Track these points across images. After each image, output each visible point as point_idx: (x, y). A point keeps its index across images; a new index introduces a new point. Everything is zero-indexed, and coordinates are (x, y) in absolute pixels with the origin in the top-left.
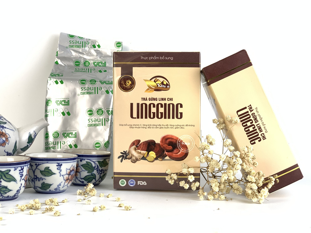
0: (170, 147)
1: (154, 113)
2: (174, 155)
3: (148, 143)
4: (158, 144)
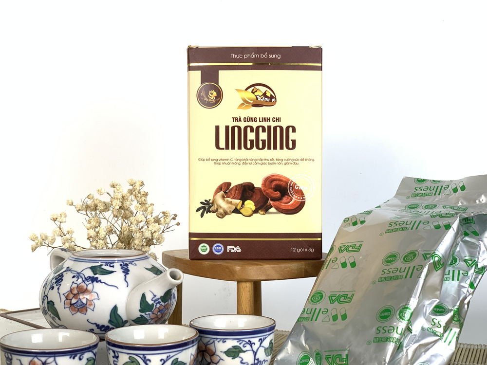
0: (278, 193)
1: (252, 141)
2: (283, 205)
3: (243, 188)
4: (259, 189)
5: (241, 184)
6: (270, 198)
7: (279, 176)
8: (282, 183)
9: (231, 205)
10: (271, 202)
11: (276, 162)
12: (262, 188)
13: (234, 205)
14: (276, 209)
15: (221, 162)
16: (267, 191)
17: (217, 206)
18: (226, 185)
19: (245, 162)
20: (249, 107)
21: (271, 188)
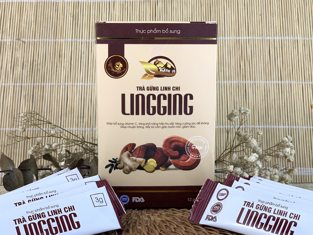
5: (145, 145)
6: (170, 156)
7: (178, 138)
8: (180, 143)
9: (135, 163)
10: (171, 160)
11: (175, 125)
12: (163, 148)
13: (139, 163)
14: (175, 166)
15: (127, 126)
16: (168, 151)
17: (124, 163)
18: (132, 146)
19: (148, 126)
20: (152, 77)
21: (171, 148)
